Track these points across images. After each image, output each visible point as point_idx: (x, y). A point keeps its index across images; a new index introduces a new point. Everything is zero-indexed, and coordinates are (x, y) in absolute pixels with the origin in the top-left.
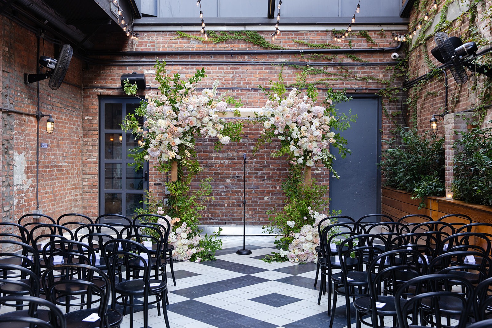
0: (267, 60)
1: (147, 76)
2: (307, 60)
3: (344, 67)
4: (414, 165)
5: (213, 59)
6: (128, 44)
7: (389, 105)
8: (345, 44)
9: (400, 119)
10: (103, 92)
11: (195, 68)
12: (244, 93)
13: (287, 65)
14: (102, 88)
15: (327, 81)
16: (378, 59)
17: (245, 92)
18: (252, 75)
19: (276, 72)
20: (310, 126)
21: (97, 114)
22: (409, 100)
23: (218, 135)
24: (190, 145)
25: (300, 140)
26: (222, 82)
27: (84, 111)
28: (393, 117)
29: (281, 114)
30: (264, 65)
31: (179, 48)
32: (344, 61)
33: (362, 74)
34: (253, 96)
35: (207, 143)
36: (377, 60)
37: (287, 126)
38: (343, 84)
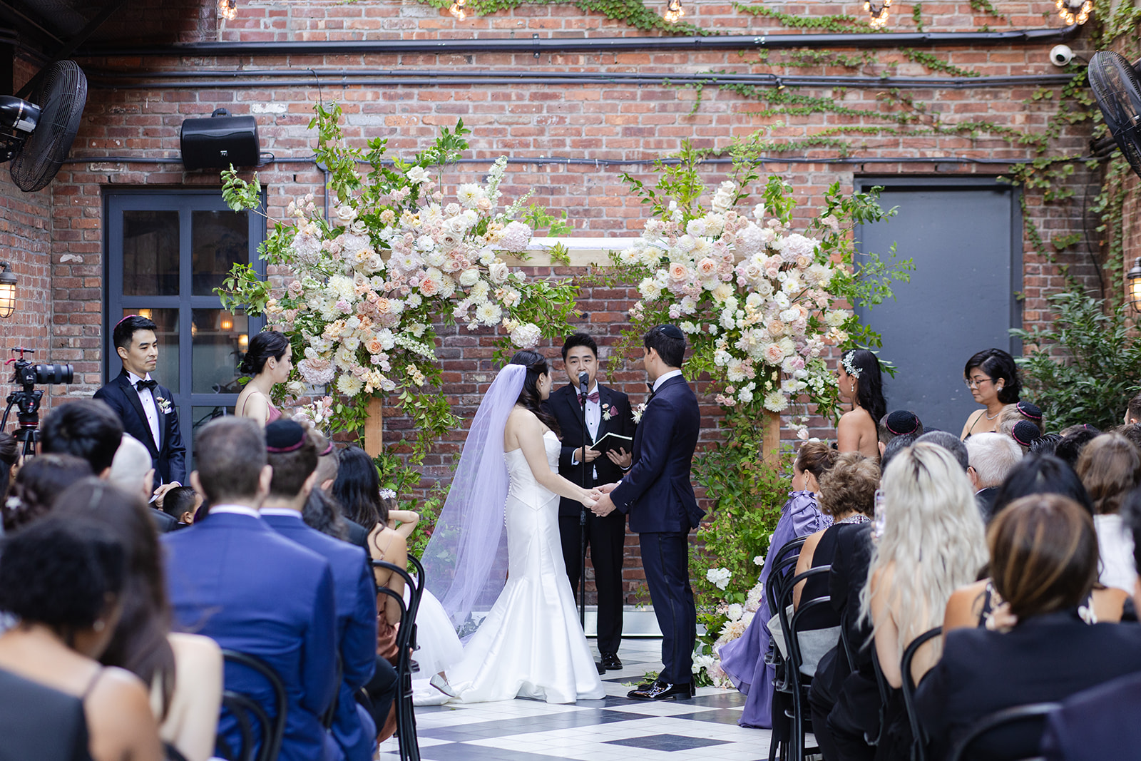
0: (651, 69)
1: (263, 123)
2: (779, 68)
3: (899, 91)
4: (1081, 405)
5: (475, 65)
6: (200, 20)
7: (1044, 212)
8: (901, 16)
9: (1080, 259)
10: (117, 176)
11: (416, 97)
12: (576, 174)
13: (715, 85)
14: (114, 161)
15: (843, 137)
16: (1009, 65)
17: (578, 172)
18: (603, 117)
19: (677, 109)
20: (774, 293)
21: (98, 246)
22: (1101, 199)
23: (506, 321)
24: (424, 350)
25: (745, 334)
26: (503, 142)
27: (57, 238)
28: (1059, 251)
29: (689, 258)
30: (640, 84)
31: (365, 33)
32: (899, 72)
33: (957, 111)
34: (604, 185)
35: (457, 337)
36: (1005, 68)
37: (707, 296)
38: (896, 144)
